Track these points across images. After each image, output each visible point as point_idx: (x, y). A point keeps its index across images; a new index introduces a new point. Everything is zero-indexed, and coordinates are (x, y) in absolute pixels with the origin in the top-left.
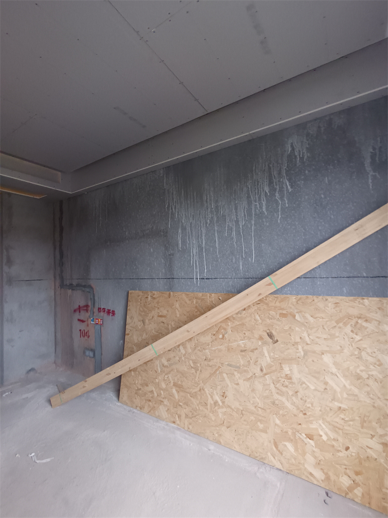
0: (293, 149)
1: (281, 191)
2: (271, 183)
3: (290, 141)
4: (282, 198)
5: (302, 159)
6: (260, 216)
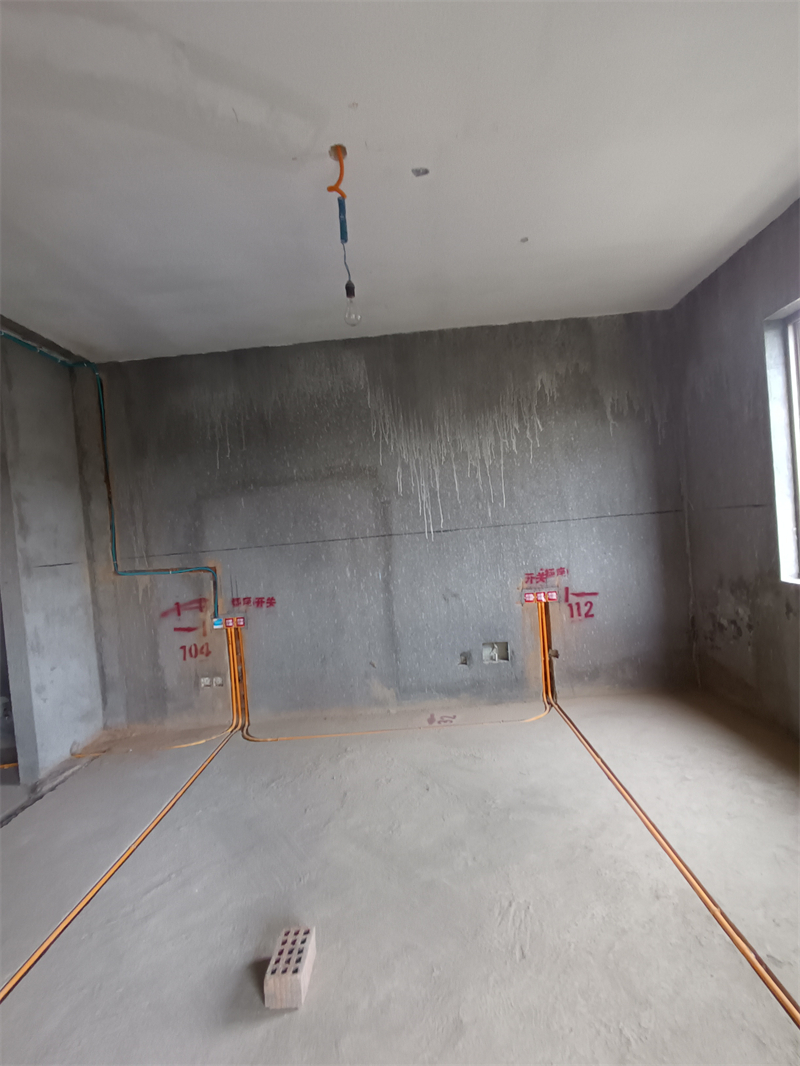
0: (543, 386)
1: (532, 429)
2: (520, 419)
3: (540, 377)
4: (534, 439)
5: (552, 398)
6: (510, 455)
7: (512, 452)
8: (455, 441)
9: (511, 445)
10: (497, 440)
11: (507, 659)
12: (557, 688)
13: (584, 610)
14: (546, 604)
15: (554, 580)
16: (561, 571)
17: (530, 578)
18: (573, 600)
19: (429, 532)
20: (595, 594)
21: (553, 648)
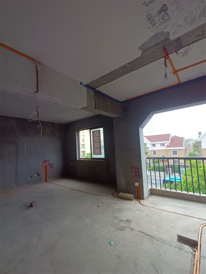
1: (45, 138)
5: (49, 133)
11: (39, 176)
12: (47, 179)
13: (52, 166)
14: (46, 166)
15: (47, 162)
16: (49, 160)
17: (44, 162)
18: (50, 165)
19: (26, 154)
20: (53, 164)
21: (47, 173)
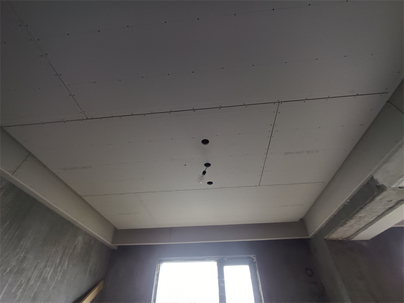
0: (78, 244)
1: (62, 267)
2: (62, 257)
3: (79, 238)
4: (60, 271)
6: (44, 280)
7: (47, 278)
8: (25, 258)
9: (49, 273)
10: (45, 266)
